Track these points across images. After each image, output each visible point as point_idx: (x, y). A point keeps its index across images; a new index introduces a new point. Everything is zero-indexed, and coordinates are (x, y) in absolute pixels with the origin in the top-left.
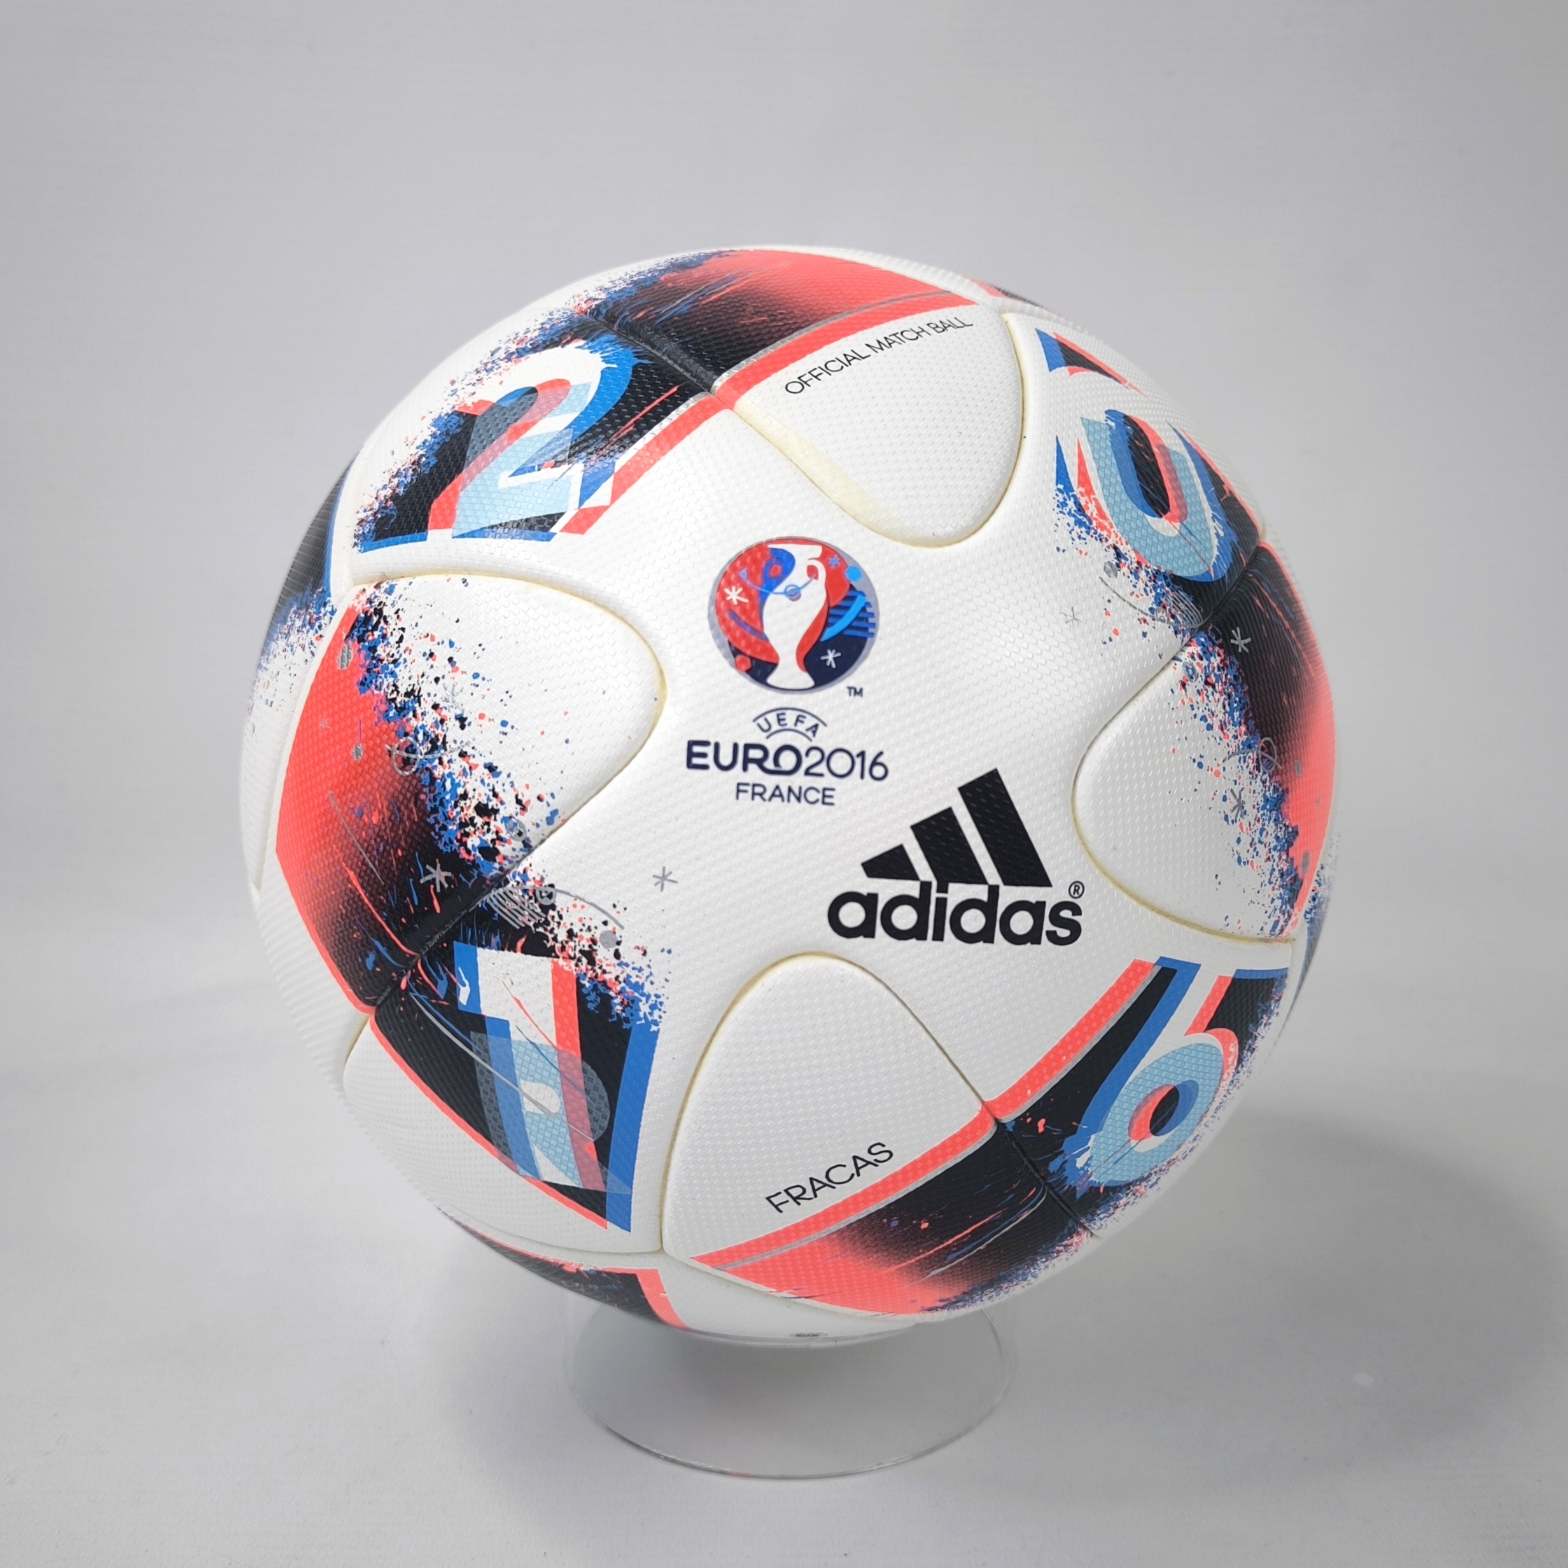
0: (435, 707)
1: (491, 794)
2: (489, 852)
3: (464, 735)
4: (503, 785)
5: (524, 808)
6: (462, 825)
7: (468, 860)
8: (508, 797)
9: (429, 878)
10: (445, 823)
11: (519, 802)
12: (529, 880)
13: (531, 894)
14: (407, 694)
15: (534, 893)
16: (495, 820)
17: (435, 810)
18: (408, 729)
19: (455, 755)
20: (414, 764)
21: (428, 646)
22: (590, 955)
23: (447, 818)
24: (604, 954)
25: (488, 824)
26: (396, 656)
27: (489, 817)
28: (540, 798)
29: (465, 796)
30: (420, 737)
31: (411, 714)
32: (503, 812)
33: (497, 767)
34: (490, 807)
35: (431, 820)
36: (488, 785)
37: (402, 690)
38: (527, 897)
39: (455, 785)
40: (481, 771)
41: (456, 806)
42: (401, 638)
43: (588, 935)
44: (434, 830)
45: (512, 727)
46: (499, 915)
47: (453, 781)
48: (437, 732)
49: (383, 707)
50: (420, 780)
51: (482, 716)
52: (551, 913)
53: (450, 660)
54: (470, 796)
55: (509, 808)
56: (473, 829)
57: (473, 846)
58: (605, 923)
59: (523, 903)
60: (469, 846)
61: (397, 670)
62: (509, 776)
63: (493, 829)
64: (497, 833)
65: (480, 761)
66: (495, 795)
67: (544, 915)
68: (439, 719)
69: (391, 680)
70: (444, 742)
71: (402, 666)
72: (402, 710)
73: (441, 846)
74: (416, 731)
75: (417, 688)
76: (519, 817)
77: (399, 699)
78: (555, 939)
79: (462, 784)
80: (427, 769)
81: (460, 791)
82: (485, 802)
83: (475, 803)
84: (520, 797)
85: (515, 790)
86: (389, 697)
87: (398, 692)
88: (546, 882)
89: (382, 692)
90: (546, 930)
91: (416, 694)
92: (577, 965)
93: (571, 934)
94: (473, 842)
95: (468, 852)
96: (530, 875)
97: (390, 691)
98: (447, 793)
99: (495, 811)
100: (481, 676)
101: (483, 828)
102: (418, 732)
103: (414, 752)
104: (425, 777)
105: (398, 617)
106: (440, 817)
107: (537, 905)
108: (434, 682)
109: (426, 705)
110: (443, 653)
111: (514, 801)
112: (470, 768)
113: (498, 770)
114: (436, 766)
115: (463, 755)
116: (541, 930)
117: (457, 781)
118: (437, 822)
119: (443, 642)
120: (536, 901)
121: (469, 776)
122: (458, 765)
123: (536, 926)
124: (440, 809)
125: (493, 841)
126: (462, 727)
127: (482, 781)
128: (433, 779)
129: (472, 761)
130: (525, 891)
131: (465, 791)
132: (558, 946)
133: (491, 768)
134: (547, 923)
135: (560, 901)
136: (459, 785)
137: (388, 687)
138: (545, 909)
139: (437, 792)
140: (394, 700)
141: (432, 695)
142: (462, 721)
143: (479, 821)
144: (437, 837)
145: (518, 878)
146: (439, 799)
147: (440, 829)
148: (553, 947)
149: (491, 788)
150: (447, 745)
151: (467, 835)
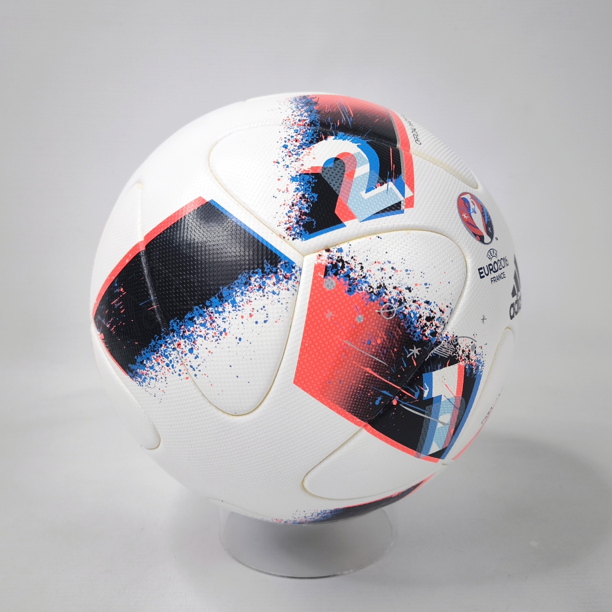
0: (395, 288)
1: (430, 312)
2: (434, 334)
3: (413, 294)
4: (434, 307)
5: (443, 312)
6: (422, 328)
7: (427, 340)
8: (437, 310)
9: (411, 353)
10: (415, 330)
11: (441, 311)
12: (449, 338)
13: (450, 343)
14: (378, 288)
15: (451, 342)
16: (434, 321)
17: (409, 327)
18: (385, 301)
19: (411, 303)
20: (394, 313)
21: (379, 266)
22: (468, 357)
23: (415, 328)
24: (472, 354)
25: (432, 323)
26: (364, 275)
27: (432, 320)
28: (447, 307)
29: (420, 317)
30: (393, 301)
31: (384, 295)
32: (437, 317)
33: (429, 301)
34: (431, 317)
35: (408, 331)
36: (428, 309)
37: (375, 286)
38: (449, 344)
39: (415, 314)
40: (424, 305)
41: (418, 322)
42: (362, 268)
43: (467, 349)
44: (411, 334)
45: (429, 284)
46: (440, 356)
47: (414, 313)
48: (400, 297)
49: (368, 296)
50: (398, 318)
51: (416, 285)
52: (457, 346)
53: (393, 268)
54: (422, 316)
55: (438, 314)
56: (426, 328)
57: (428, 334)
58: (472, 343)
59: (448, 347)
60: (426, 334)
61: (367, 280)
62: (435, 303)
63: (434, 324)
64: (436, 325)
65: (422, 301)
66: (432, 312)
67: (455, 349)
68: (398, 292)
69: (366, 285)
70: (405, 300)
71: (369, 278)
72: (379, 294)
73: (415, 339)
74: (390, 300)
75: (382, 284)
76: (442, 316)
77: (375, 291)
78: (459, 356)
79: (418, 312)
80: (401, 312)
81: (418, 315)
82: (429, 316)
83: (425, 317)
84: (441, 309)
85: (438, 307)
86: (369, 292)
87: (373, 288)
88: (455, 336)
89: (364, 291)
90: (456, 354)
91: (383, 286)
92: (465, 362)
93: (463, 351)
94: (428, 332)
95: (426, 337)
96: (449, 336)
97: (368, 289)
98: (413, 318)
99: (434, 317)
100: (409, 270)
101: (430, 326)
102: (391, 300)
103: (392, 308)
104: (401, 316)
105: (354, 260)
106: (412, 328)
107: (453, 346)
108: (389, 279)
109: (390, 288)
110: (387, 267)
111: (439, 311)
112: (419, 305)
113: (430, 302)
114: (405, 310)
115: (414, 301)
116: (454, 354)
117: (415, 312)
118: (411, 330)
119: (385, 263)
120: (452, 344)
121: (420, 309)
122: (414, 306)
123: (453, 354)
124: (412, 325)
125: (435, 329)
126: (410, 291)
127: (426, 308)
128: (405, 315)
129: (419, 302)
130: (449, 342)
131: (420, 315)
132: (460, 357)
133: (427, 302)
134: (456, 351)
135: (460, 341)
136: (417, 313)
137: (366, 288)
138: (455, 346)
139: (408, 320)
140: (372, 292)
141: (391, 284)
142: (409, 289)
143: (428, 324)
144: (412, 337)
145: (445, 339)
146: (409, 322)
147: (413, 333)
148: (458, 359)
149: (429, 309)
150: (406, 300)
151: (425, 331)
